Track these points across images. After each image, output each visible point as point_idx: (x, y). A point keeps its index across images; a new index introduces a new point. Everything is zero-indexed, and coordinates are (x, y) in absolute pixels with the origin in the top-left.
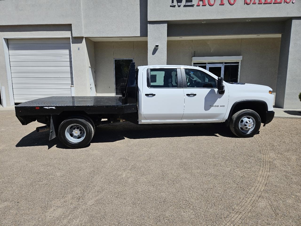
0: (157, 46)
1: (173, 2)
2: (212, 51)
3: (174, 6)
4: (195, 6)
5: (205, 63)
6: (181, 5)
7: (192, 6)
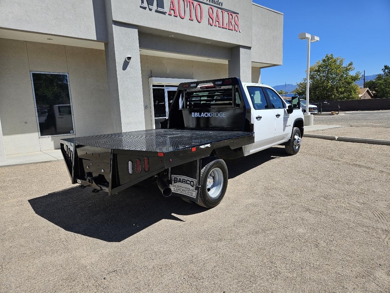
0: (129, 58)
1: (142, 2)
2: (168, 72)
3: (145, 8)
4: (167, 14)
5: (163, 86)
6: (152, 8)
7: (164, 13)
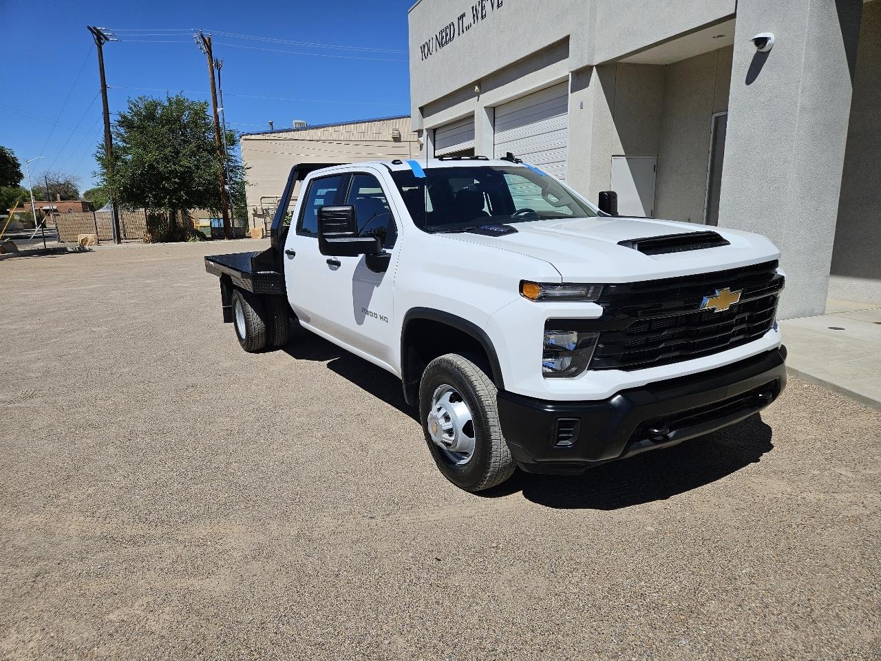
0: (759, 41)
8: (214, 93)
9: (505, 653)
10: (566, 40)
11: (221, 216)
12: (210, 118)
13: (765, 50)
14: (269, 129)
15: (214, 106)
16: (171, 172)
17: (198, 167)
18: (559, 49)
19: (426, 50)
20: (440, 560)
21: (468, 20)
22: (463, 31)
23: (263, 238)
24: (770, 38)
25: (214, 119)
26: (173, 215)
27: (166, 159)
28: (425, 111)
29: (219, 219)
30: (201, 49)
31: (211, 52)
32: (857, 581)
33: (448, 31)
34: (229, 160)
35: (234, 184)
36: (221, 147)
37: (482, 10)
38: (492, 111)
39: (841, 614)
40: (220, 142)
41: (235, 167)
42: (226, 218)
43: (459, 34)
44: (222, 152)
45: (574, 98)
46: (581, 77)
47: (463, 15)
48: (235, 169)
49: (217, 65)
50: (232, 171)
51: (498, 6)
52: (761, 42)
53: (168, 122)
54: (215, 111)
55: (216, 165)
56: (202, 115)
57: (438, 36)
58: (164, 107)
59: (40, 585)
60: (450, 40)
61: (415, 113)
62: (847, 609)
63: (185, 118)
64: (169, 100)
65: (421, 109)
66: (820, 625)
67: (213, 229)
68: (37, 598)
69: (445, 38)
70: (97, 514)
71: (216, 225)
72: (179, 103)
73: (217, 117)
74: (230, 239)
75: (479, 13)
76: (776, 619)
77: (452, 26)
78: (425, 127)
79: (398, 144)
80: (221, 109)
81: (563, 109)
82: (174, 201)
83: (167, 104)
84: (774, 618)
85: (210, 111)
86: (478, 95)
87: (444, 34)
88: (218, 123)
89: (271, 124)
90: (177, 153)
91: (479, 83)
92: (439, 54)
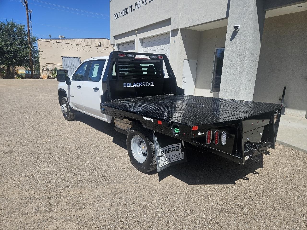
8: (28, 22)
9: (203, 227)
10: (170, 19)
11: (30, 69)
12: (26, 31)
13: (237, 30)
14: (49, 37)
15: (28, 27)
16: (9, 51)
17: (20, 50)
18: (167, 22)
19: (117, 16)
20: (168, 197)
21: (134, 7)
22: (131, 11)
23: (47, 79)
24: (239, 27)
25: (28, 32)
26: (9, 68)
27: (7, 46)
28: (116, 37)
29: (28, 70)
30: (23, 4)
31: (27, 6)
32: (294, 195)
33: (126, 10)
34: (34, 48)
35: (35, 57)
36: (30, 42)
37: (139, 5)
38: (142, 40)
39: (294, 205)
40: (30, 41)
41: (36, 51)
42: (32, 70)
43: (130, 12)
44: (31, 45)
45: (172, 39)
46: (174, 32)
47: (132, 6)
48: (36, 52)
49: (30, 12)
50: (35, 52)
51: (145, 4)
52: (236, 27)
53: (8, 31)
54: (28, 29)
55: (28, 50)
56: (22, 30)
57: (122, 12)
58: (5, 25)
59: (11, 219)
60: (126, 14)
61: (112, 38)
62: (295, 204)
63: (15, 30)
64: (8, 23)
65: (114, 37)
66: (290, 209)
67: (26, 74)
68: (12, 224)
69: (124, 13)
70: (24, 188)
71: (27, 72)
72: (12, 24)
73: (29, 31)
74: (33, 78)
75: (138, 6)
76: (278, 208)
77: (127, 9)
78: (116, 43)
79: (100, 48)
80: (31, 28)
81: (168, 42)
82: (10, 63)
83: (6, 24)
84: (277, 208)
85: (26, 29)
86: (137, 34)
87: (124, 11)
88: (29, 33)
89: (50, 36)
90: (12, 44)
91: (137, 30)
92: (122, 18)
